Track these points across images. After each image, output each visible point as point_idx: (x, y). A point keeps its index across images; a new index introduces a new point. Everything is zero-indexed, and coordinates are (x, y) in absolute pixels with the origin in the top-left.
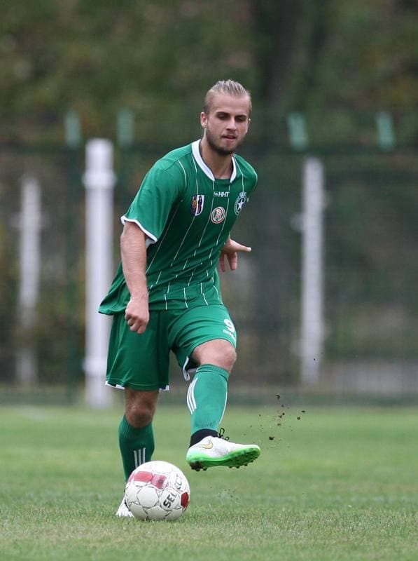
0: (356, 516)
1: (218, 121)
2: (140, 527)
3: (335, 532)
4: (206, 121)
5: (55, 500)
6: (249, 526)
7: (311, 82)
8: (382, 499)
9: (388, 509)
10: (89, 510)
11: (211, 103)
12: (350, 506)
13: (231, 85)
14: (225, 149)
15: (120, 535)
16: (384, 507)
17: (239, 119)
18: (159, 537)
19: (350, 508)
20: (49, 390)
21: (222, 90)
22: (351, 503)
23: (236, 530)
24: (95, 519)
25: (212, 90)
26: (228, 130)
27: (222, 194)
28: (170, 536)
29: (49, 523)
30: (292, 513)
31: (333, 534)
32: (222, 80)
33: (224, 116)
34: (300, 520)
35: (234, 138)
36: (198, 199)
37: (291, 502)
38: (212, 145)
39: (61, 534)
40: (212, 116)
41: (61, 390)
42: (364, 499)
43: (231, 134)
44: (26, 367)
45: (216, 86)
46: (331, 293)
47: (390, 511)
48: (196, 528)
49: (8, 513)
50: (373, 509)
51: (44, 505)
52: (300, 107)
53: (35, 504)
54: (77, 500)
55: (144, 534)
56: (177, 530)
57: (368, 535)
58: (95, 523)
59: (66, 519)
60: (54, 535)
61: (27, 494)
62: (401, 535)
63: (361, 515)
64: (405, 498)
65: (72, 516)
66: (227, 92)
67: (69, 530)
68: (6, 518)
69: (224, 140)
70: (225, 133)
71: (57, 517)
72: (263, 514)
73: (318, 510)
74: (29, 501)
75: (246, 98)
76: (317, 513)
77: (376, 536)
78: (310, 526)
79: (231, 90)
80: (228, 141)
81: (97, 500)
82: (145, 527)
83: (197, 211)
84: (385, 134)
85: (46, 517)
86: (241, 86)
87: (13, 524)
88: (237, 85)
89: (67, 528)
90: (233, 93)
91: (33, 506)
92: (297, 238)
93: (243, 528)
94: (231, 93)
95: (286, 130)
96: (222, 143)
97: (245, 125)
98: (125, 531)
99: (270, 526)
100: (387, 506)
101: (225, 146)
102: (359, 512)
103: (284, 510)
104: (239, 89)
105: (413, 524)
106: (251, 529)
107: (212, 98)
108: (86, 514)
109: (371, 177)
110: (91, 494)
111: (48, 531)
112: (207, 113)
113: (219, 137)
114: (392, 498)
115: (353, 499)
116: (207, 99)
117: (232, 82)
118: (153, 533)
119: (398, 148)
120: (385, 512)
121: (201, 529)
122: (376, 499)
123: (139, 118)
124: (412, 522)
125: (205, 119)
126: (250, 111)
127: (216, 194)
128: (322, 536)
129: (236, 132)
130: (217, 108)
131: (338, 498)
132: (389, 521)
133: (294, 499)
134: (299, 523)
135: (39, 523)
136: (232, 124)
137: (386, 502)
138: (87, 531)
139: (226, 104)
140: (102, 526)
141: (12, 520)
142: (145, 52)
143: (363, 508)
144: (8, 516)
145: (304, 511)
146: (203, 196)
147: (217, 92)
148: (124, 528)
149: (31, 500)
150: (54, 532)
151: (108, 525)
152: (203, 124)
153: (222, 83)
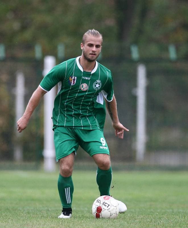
0: (160, 218)
1: (88, 47)
2: (67, 223)
3: (151, 225)
4: (83, 47)
5: (31, 211)
6: (114, 222)
7: (140, 32)
8: (171, 210)
9: (174, 215)
10: (45, 215)
11: (85, 40)
12: (157, 214)
13: (94, 32)
14: (91, 59)
15: (58, 226)
16: (172, 214)
17: (97, 46)
18: (75, 227)
19: (157, 215)
20: (28, 164)
21: (90, 34)
22: (158, 212)
23: (108, 224)
24: (48, 219)
25: (86, 34)
26: (93, 51)
27: (87, 78)
28: (80, 227)
29: (28, 221)
30: (132, 216)
31: (150, 226)
32: (90, 29)
33: (91, 45)
34: (136, 220)
35: (95, 55)
36: (73, 78)
37: (132, 212)
38: (85, 57)
39: (33, 226)
40: (86, 45)
41: (33, 164)
42: (163, 211)
43: (94, 53)
44: (18, 154)
45: (88, 32)
46: (149, 122)
47: (175, 216)
48: (91, 223)
49: (10, 217)
50: (167, 215)
51: (26, 213)
52: (136, 42)
53: (22, 213)
54: (41, 211)
55: (69, 226)
56: (83, 224)
57: (165, 226)
58: (48, 221)
59: (35, 219)
60: (30, 226)
61: (18, 208)
62: (179, 226)
63: (162, 218)
64: (181, 210)
65: (38, 218)
66: (92, 35)
67: (37, 224)
68: (10, 219)
69: (90, 55)
70: (91, 52)
71: (31, 218)
72: (120, 217)
73: (144, 215)
74: (19, 211)
75: (101, 37)
76: (143, 217)
77: (169, 226)
78: (140, 222)
79: (94, 34)
80: (92, 56)
81: (49, 211)
82: (69, 223)
83: (72, 83)
84: (172, 54)
85: (27, 218)
86: (98, 32)
87: (12, 221)
88: (97, 32)
89: (35, 223)
90: (95, 35)
91: (21, 213)
92: (134, 98)
93: (111, 223)
94: (94, 36)
95: (130, 52)
96: (90, 57)
97: (100, 49)
98: (61, 224)
99: (123, 222)
100: (173, 214)
101: (91, 58)
102: (161, 216)
103: (129, 215)
104: (98, 34)
105: (184, 221)
106: (115, 224)
107: (86, 37)
108: (44, 217)
109: (166, 72)
110: (46, 208)
111: (28, 224)
112: (84, 44)
113: (88, 54)
114: (175, 210)
115: (158, 211)
116: (84, 38)
117: (94, 30)
118: (73, 225)
119: (178, 60)
120: (172, 216)
121: (93, 223)
122: (168, 211)
123: (67, 47)
124: (184, 220)
125: (82, 46)
126: (102, 43)
127: (83, 78)
128: (145, 226)
129: (96, 52)
130: (88, 42)
131: (152, 210)
132: (174, 220)
133: (133, 210)
134: (136, 221)
135: (24, 221)
136: (94, 49)
137: (173, 212)
138: (44, 224)
139: (91, 40)
140: (51, 222)
141: (12, 220)
142: (69, 18)
143: (163, 214)
144: (11, 218)
145: (138, 216)
146: (76, 78)
147: (88, 35)
148: (60, 223)
149: (20, 211)
150: (30, 225)
151: (53, 222)
152: (82, 48)
153: (90, 30)
